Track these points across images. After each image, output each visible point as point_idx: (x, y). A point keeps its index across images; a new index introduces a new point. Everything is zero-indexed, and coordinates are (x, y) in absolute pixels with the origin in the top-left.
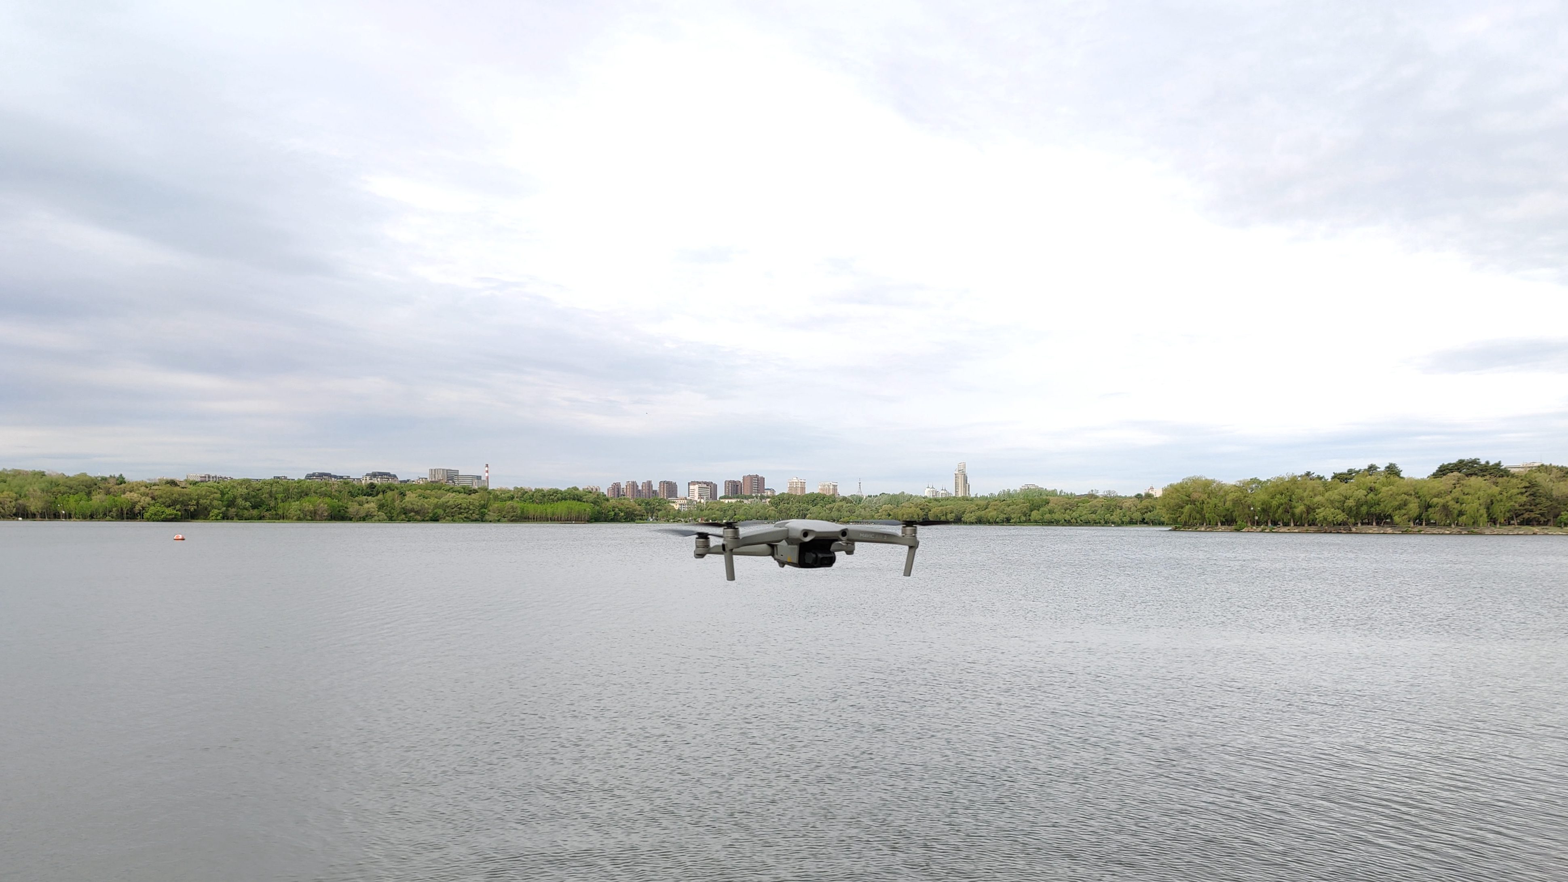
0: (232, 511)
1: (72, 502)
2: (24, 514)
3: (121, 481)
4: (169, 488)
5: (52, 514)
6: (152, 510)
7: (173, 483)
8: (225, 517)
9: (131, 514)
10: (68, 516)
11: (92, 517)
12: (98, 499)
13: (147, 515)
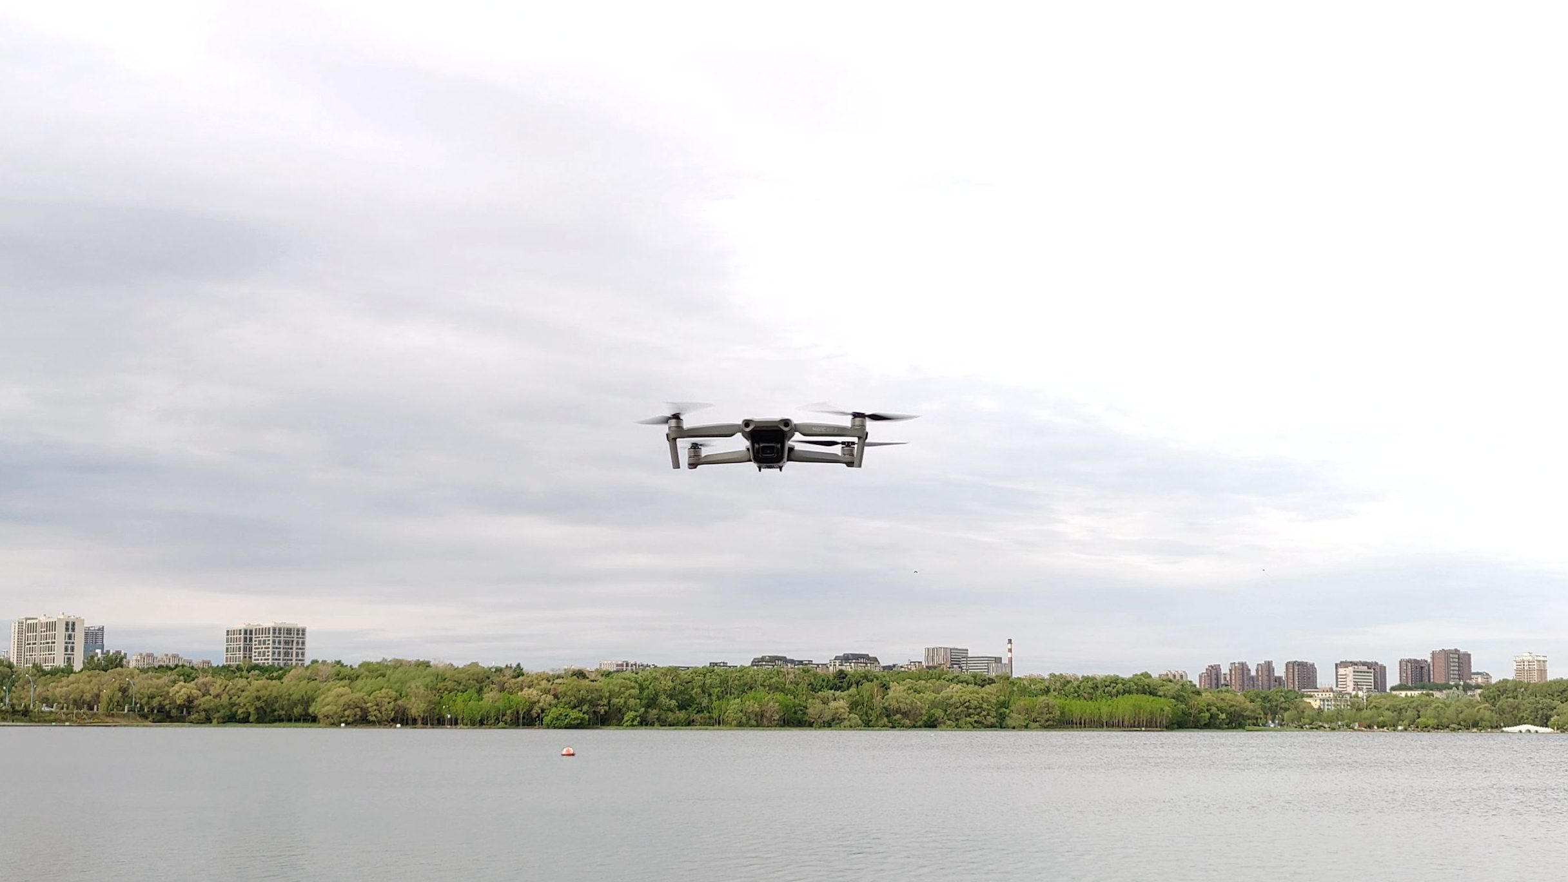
0: (653, 712)
1: (460, 704)
2: (404, 719)
3: (518, 672)
4: (575, 681)
5: (434, 719)
6: (554, 712)
7: (580, 674)
8: (644, 722)
9: (528, 719)
10: (454, 722)
11: (482, 722)
12: (491, 697)
13: (547, 720)
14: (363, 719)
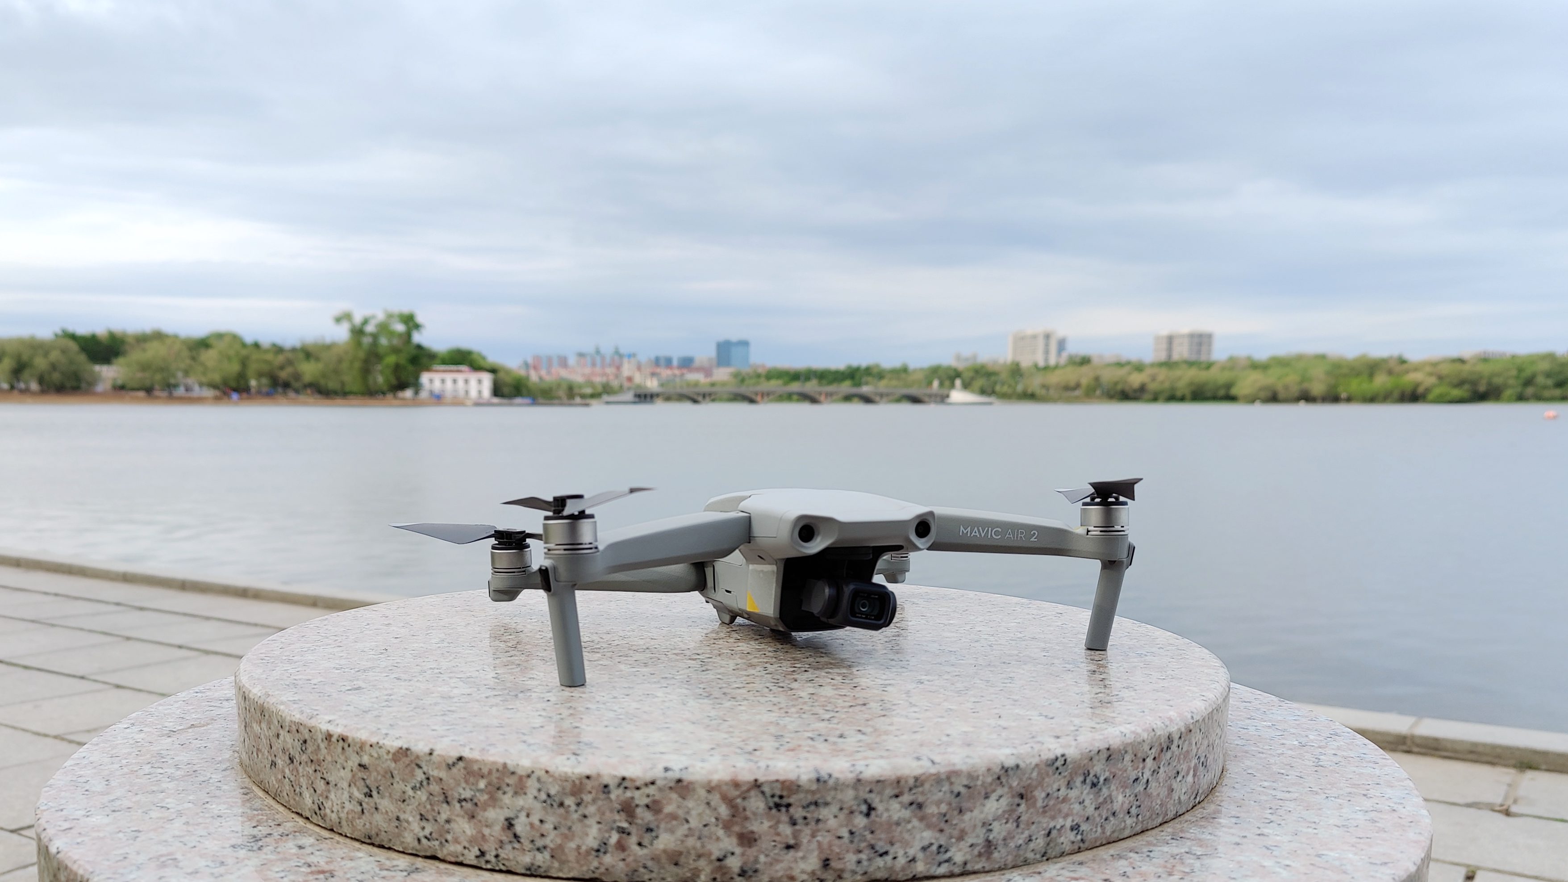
0: (1530, 391)
1: (1355, 386)
3: (1402, 361)
4: (1458, 366)
6: (1437, 391)
7: (1461, 361)
8: (1521, 398)
9: (1413, 396)
10: (1349, 400)
11: (1372, 399)
12: (1381, 381)
13: (1430, 397)
14: (1273, 398)
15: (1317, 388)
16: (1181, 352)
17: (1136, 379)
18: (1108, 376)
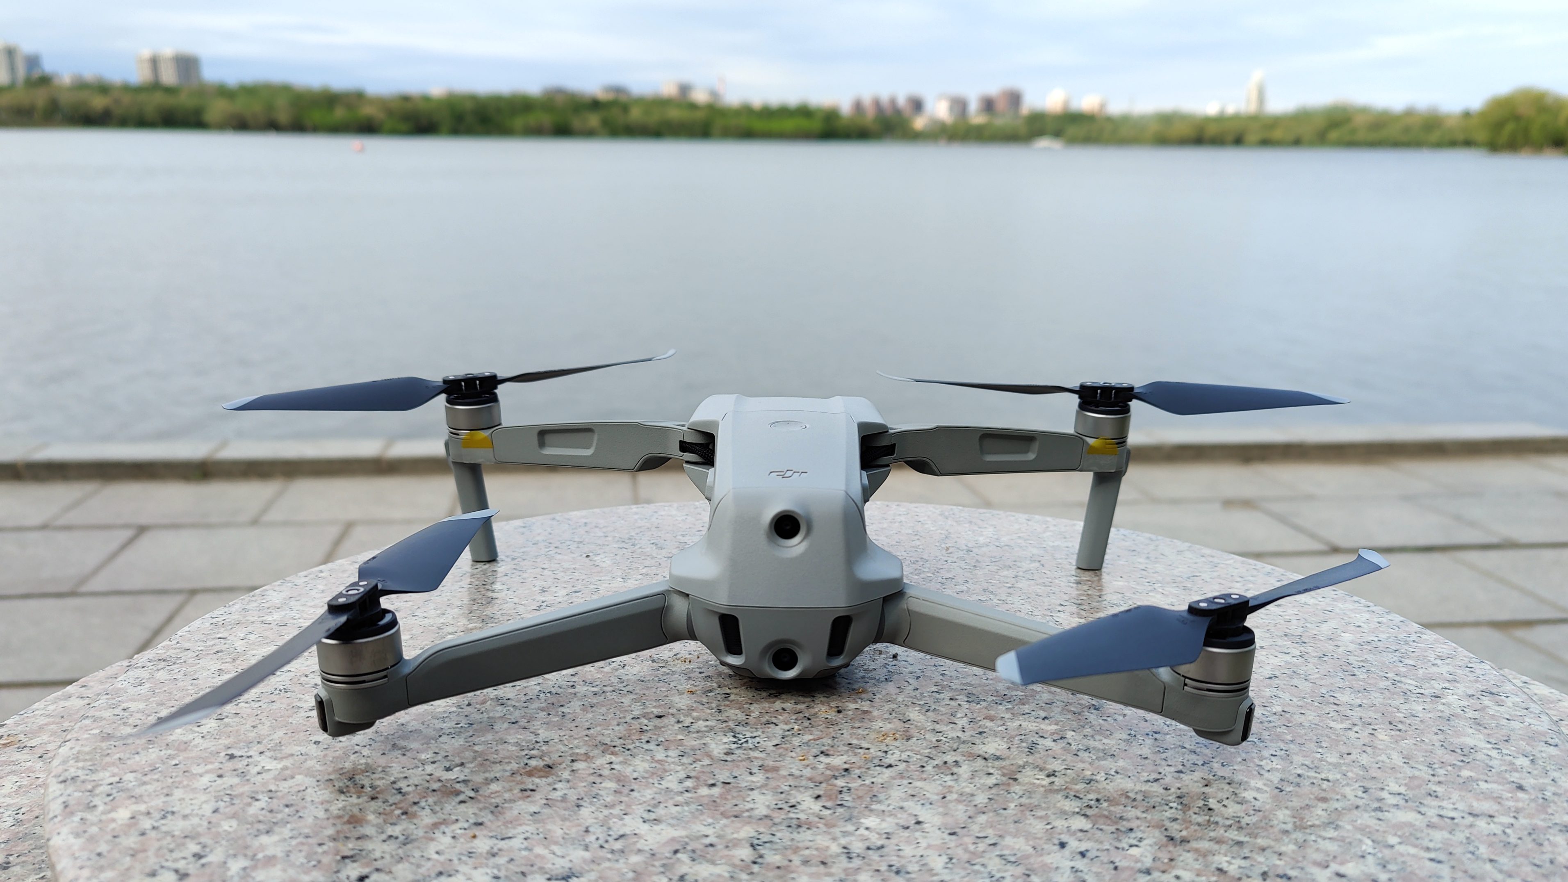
15: (283, 117)
16: (169, 77)
17: (98, 103)
18: (65, 99)
